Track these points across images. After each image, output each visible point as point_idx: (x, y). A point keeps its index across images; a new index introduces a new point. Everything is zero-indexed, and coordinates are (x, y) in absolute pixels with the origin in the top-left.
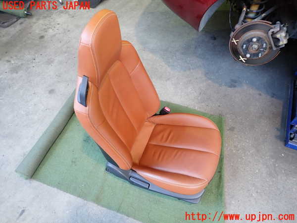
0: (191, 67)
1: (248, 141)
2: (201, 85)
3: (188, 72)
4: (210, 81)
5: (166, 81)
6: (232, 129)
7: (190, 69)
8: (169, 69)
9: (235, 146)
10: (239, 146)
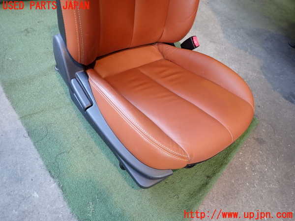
0: (249, 50)
1: (274, 170)
2: (250, 73)
3: (242, 52)
4: (264, 77)
5: (211, 42)
6: (260, 141)
7: (246, 51)
8: (221, 35)
9: (251, 163)
10: (258, 166)
